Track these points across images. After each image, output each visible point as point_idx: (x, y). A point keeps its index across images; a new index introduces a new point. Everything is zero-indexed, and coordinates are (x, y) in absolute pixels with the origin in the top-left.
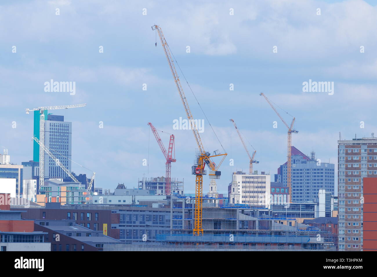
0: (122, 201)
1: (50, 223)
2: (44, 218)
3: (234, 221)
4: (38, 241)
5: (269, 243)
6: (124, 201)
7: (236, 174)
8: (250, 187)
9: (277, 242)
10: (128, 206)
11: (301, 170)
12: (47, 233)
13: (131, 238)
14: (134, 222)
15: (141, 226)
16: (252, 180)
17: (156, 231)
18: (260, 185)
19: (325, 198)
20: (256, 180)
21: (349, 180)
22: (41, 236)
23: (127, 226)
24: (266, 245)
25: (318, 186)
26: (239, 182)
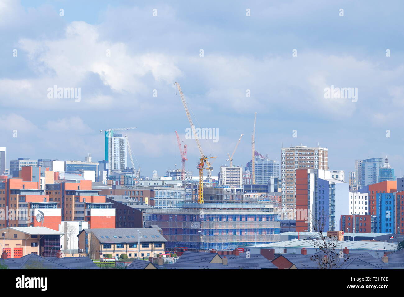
0: (156, 184)
1: (115, 197)
2: (111, 194)
3: (221, 196)
4: (108, 208)
5: (241, 208)
6: (158, 184)
7: (223, 167)
8: (230, 175)
9: (246, 207)
10: (160, 186)
11: (260, 164)
12: (113, 203)
13: (161, 205)
14: (164, 196)
15: (167, 199)
16: (232, 170)
17: (176, 201)
18: (236, 173)
19: (274, 181)
20: (234, 170)
21: (288, 170)
22: (110, 205)
23: (159, 199)
24: (240, 209)
25: (270, 174)
26: (224, 172)
